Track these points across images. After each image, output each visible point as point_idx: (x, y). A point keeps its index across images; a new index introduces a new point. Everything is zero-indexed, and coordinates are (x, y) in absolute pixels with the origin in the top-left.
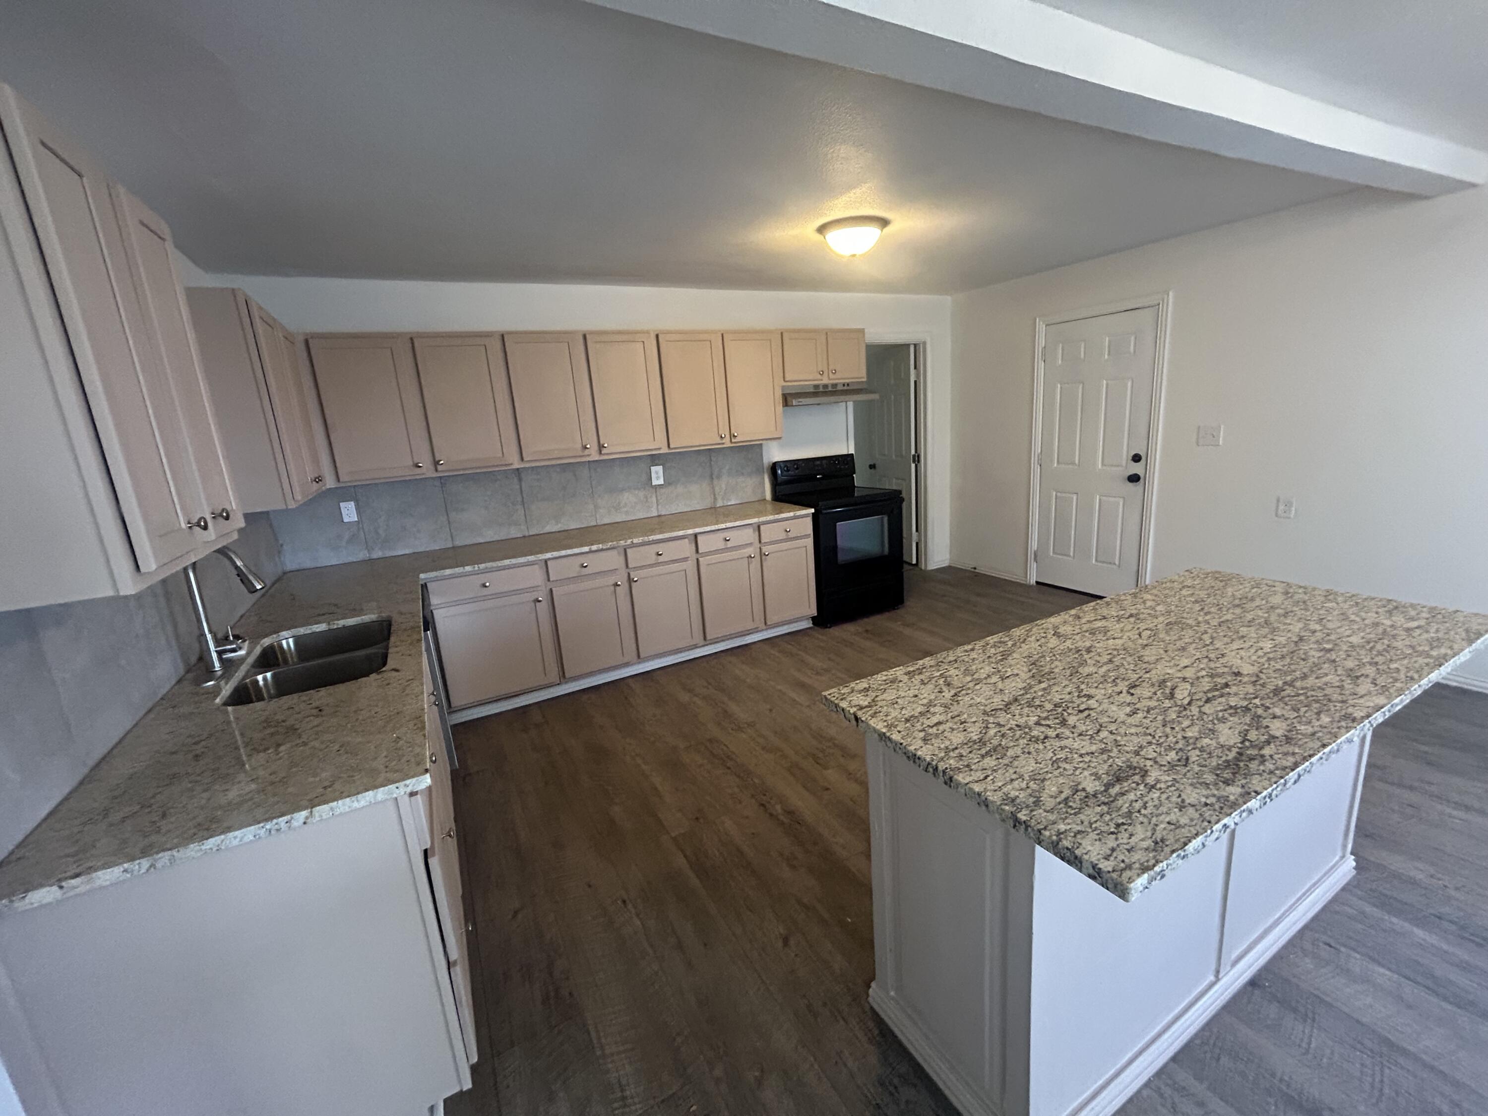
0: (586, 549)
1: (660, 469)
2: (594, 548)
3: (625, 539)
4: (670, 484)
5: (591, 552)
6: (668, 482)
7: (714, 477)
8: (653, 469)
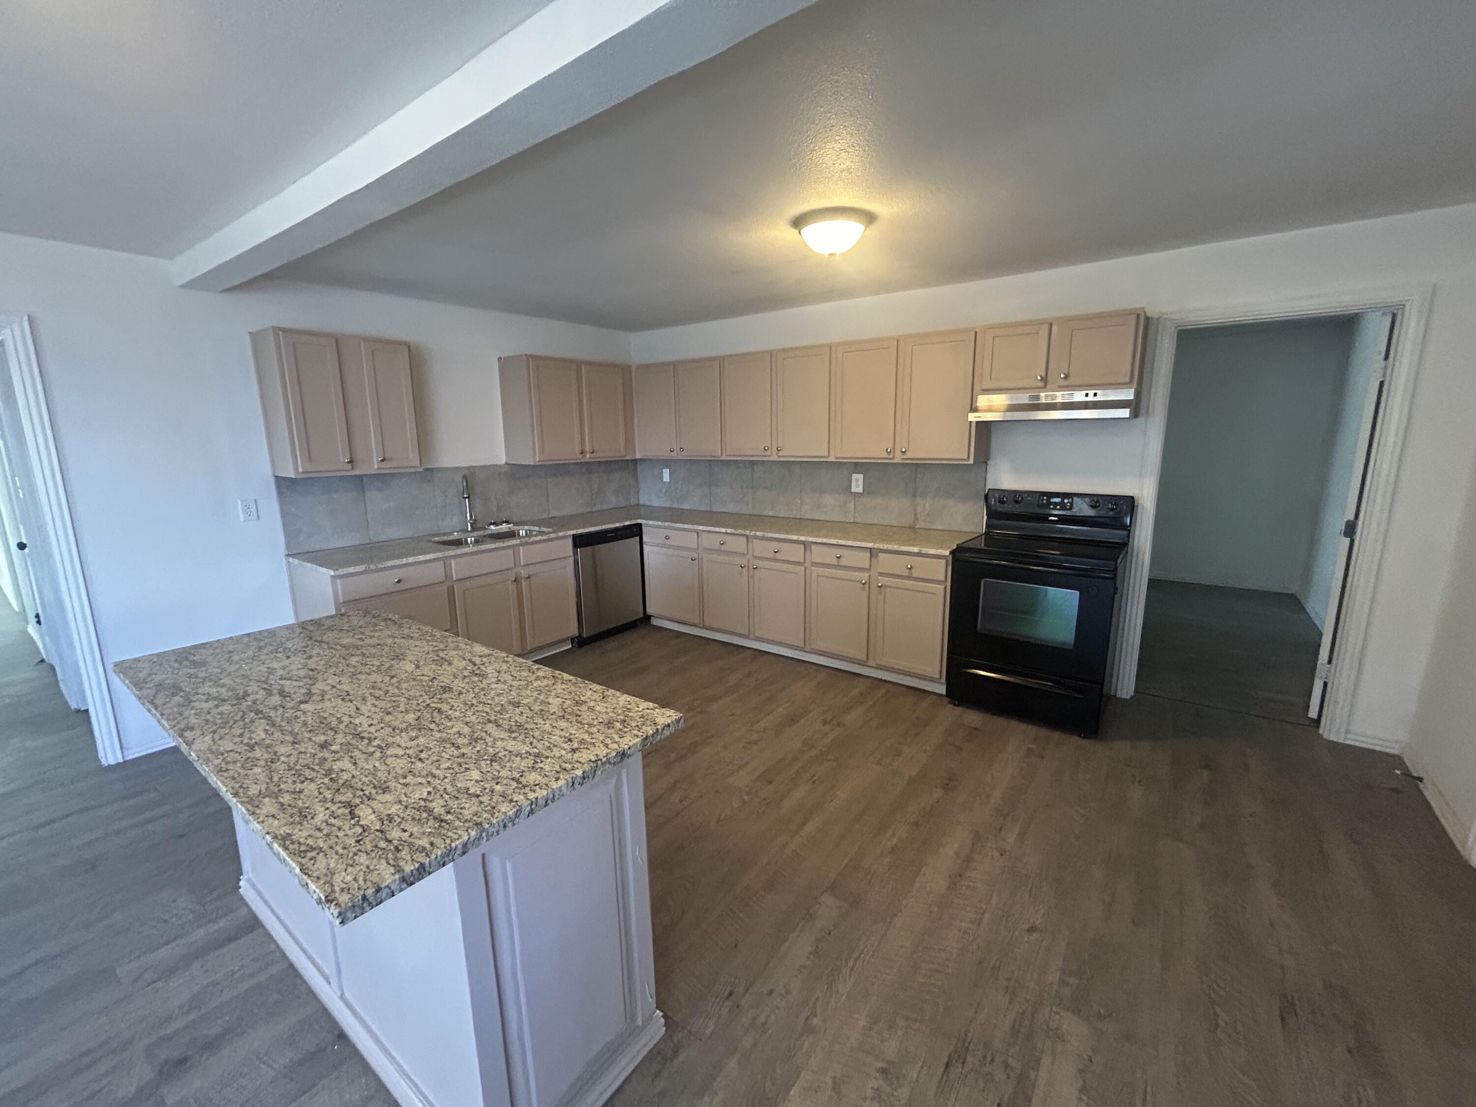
0: (723, 530)
1: (860, 477)
2: (729, 531)
3: (751, 530)
4: (869, 493)
5: (726, 533)
6: (868, 490)
7: (917, 494)
8: (855, 476)
